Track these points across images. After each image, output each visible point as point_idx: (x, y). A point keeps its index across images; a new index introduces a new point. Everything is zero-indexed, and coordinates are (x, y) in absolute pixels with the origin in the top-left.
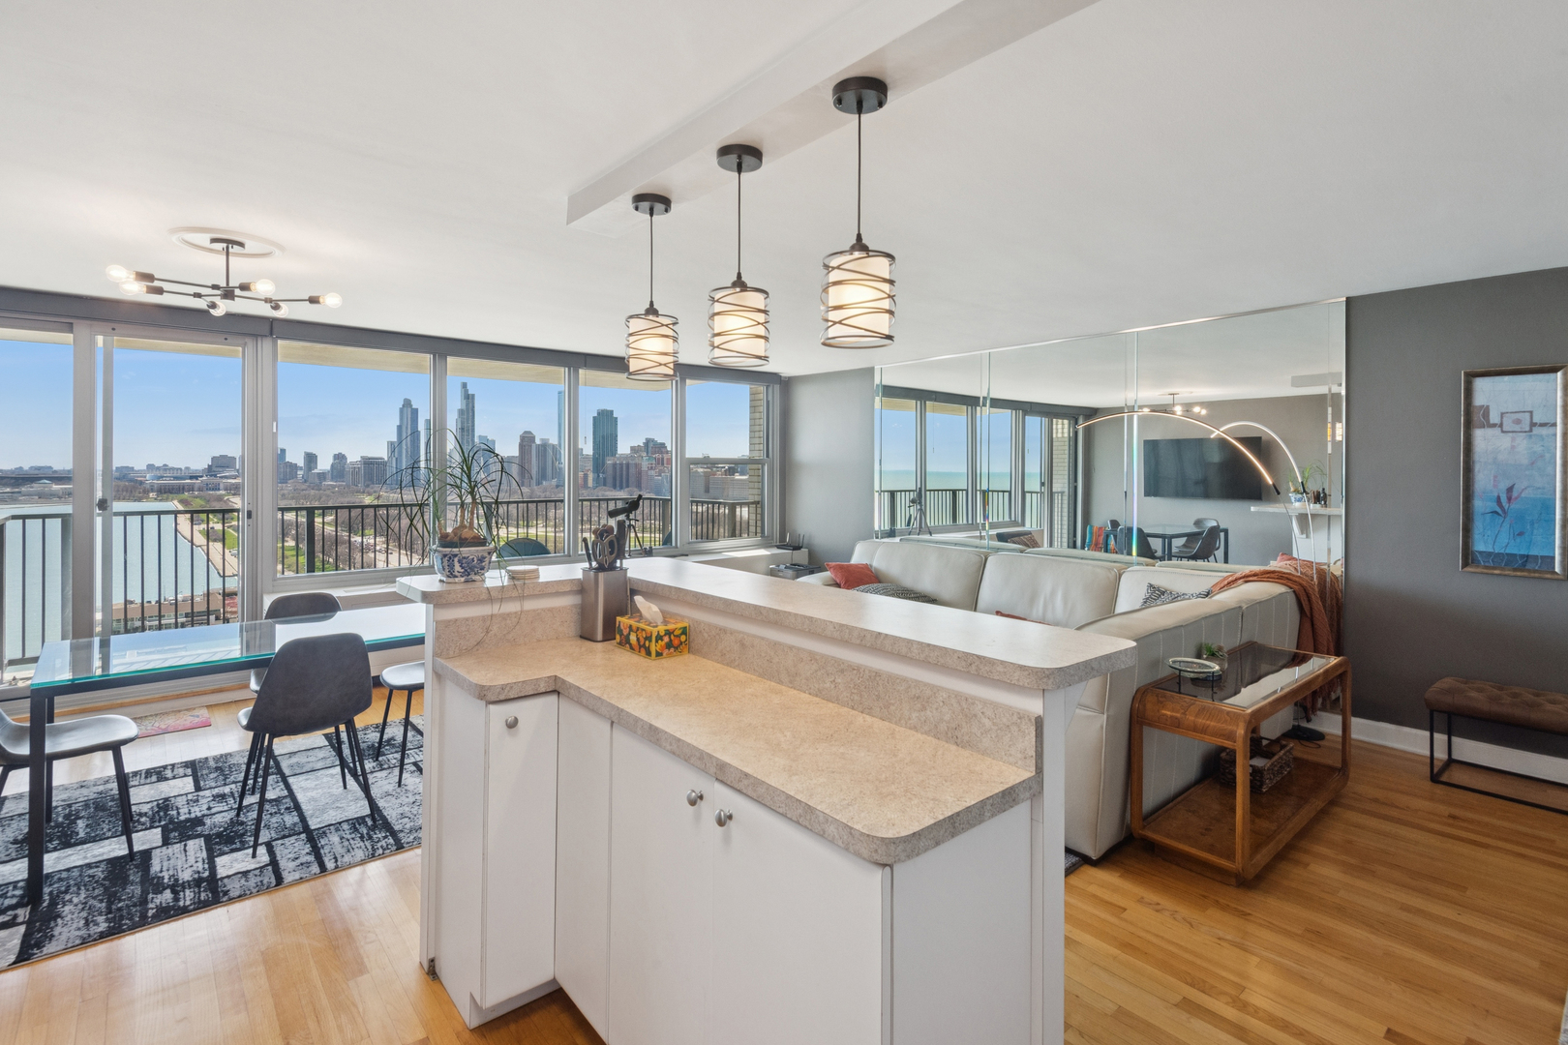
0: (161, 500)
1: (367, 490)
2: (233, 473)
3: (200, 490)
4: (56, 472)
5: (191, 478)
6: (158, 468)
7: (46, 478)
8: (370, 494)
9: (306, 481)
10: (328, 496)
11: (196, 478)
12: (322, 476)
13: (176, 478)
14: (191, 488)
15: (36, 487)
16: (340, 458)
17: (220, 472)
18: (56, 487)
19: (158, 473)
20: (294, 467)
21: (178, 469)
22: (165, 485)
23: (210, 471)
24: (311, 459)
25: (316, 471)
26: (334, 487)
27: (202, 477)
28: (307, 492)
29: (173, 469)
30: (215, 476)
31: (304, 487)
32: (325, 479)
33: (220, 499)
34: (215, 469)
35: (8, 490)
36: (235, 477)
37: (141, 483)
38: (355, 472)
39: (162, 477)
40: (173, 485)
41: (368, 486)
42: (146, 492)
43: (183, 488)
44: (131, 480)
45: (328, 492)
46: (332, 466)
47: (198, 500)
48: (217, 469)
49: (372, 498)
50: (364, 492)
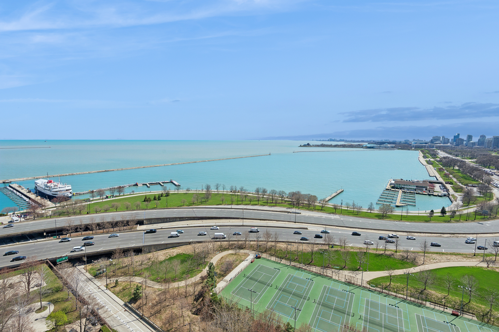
0: (415, 150)
1: (494, 150)
2: (439, 142)
3: (427, 147)
4: (390, 141)
5: (425, 143)
6: (416, 140)
7: (387, 143)
8: (495, 151)
9: (466, 146)
10: (475, 151)
11: (427, 143)
12: (474, 144)
13: (421, 143)
14: (425, 147)
15: (385, 145)
16: (483, 137)
17: (435, 142)
18: (389, 145)
19: (416, 142)
20: (463, 140)
21: (421, 141)
22: (417, 146)
23: (432, 141)
24: (470, 137)
25: (471, 142)
26: (479, 148)
27: (429, 143)
28: (466, 149)
29: (420, 141)
30: (433, 143)
31: (465, 147)
32: (475, 145)
33: (433, 150)
34: (433, 141)
35: (379, 146)
36: (440, 143)
37: (411, 144)
38: (489, 142)
39: (417, 143)
40: (419, 146)
41: (495, 148)
42: (411, 147)
43: (422, 147)
44: (408, 144)
45: (475, 150)
46: (479, 140)
47: (426, 151)
48: (434, 141)
49: (496, 153)
50: (492, 151)
